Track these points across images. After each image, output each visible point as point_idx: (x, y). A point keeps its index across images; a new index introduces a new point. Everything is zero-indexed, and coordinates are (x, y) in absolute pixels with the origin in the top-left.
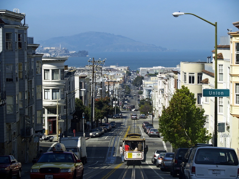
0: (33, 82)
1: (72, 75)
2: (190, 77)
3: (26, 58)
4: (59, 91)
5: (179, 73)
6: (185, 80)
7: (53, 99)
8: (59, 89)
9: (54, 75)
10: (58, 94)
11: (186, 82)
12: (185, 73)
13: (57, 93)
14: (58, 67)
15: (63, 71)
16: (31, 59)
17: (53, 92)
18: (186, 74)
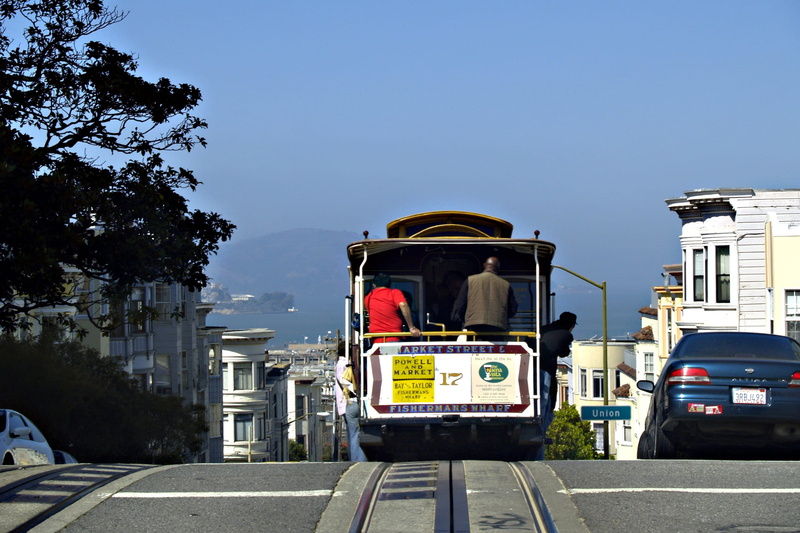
0: (207, 395)
1: (282, 377)
2: (596, 382)
3: (194, 339)
4: (251, 420)
5: (571, 371)
6: (584, 389)
7: (236, 440)
8: (252, 415)
9: (241, 377)
10: (251, 427)
11: (587, 393)
12: (584, 371)
13: (249, 425)
14: (249, 356)
15: (261, 367)
16: (202, 340)
17: (236, 421)
18: (587, 374)
